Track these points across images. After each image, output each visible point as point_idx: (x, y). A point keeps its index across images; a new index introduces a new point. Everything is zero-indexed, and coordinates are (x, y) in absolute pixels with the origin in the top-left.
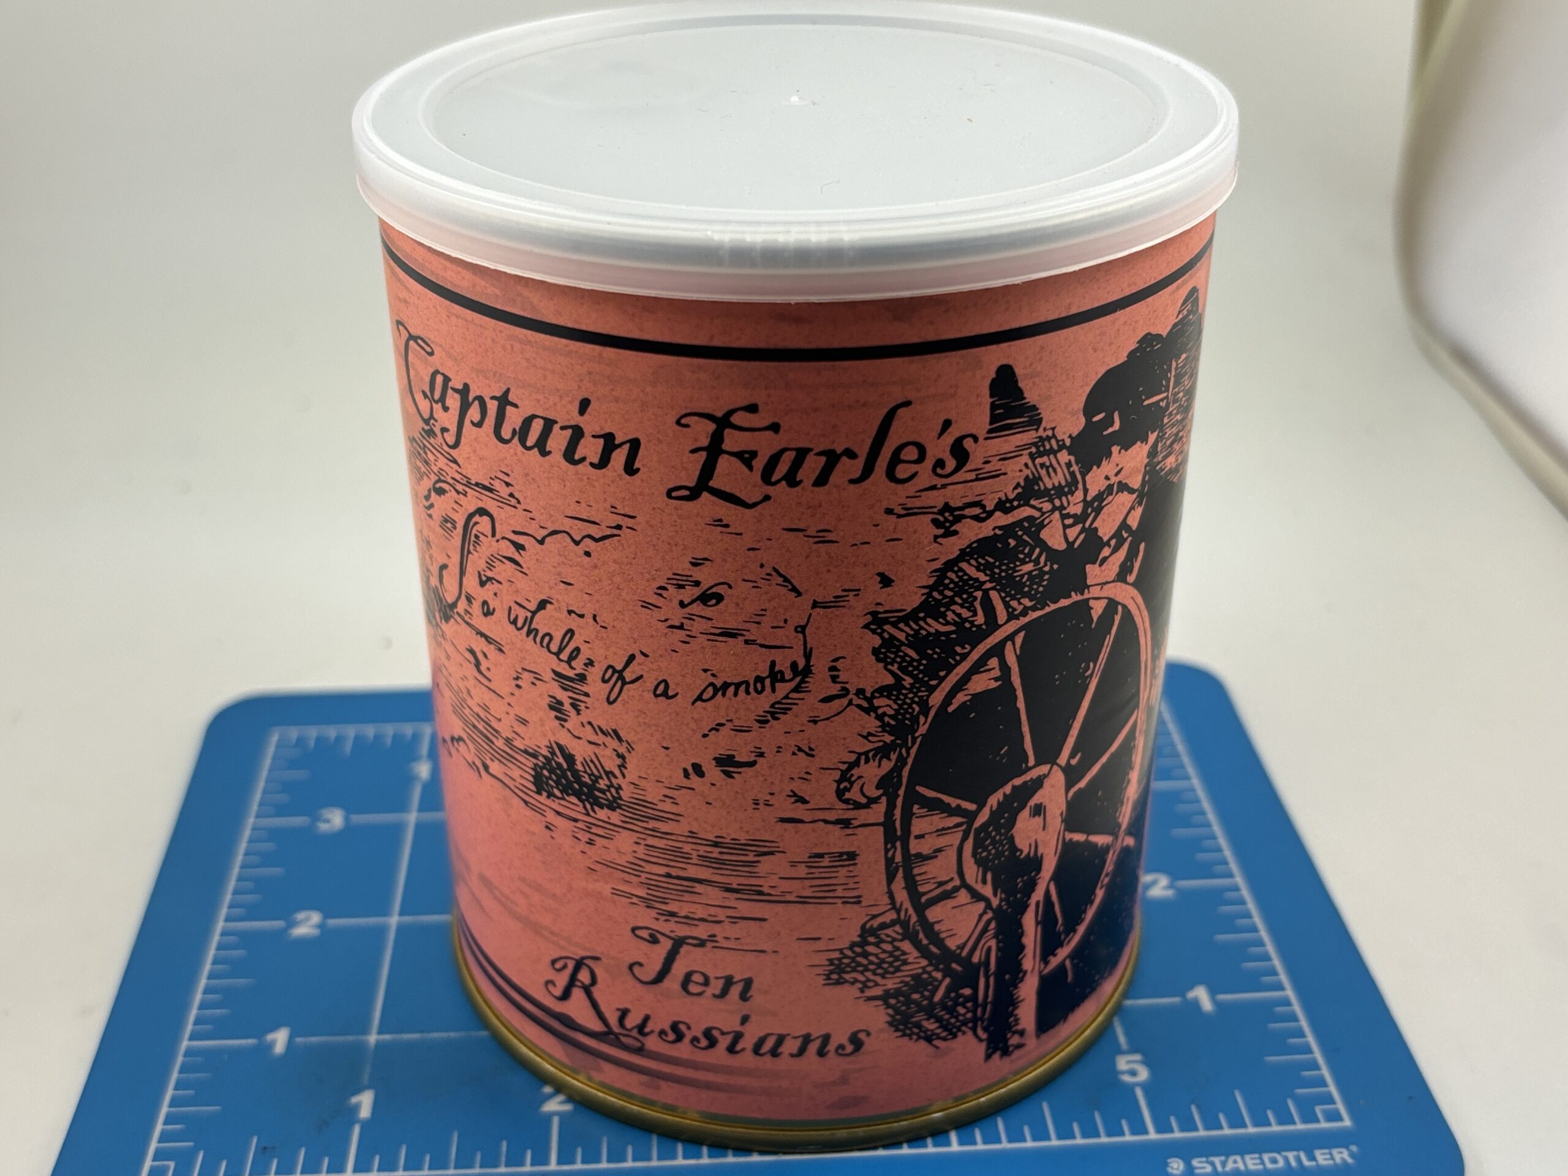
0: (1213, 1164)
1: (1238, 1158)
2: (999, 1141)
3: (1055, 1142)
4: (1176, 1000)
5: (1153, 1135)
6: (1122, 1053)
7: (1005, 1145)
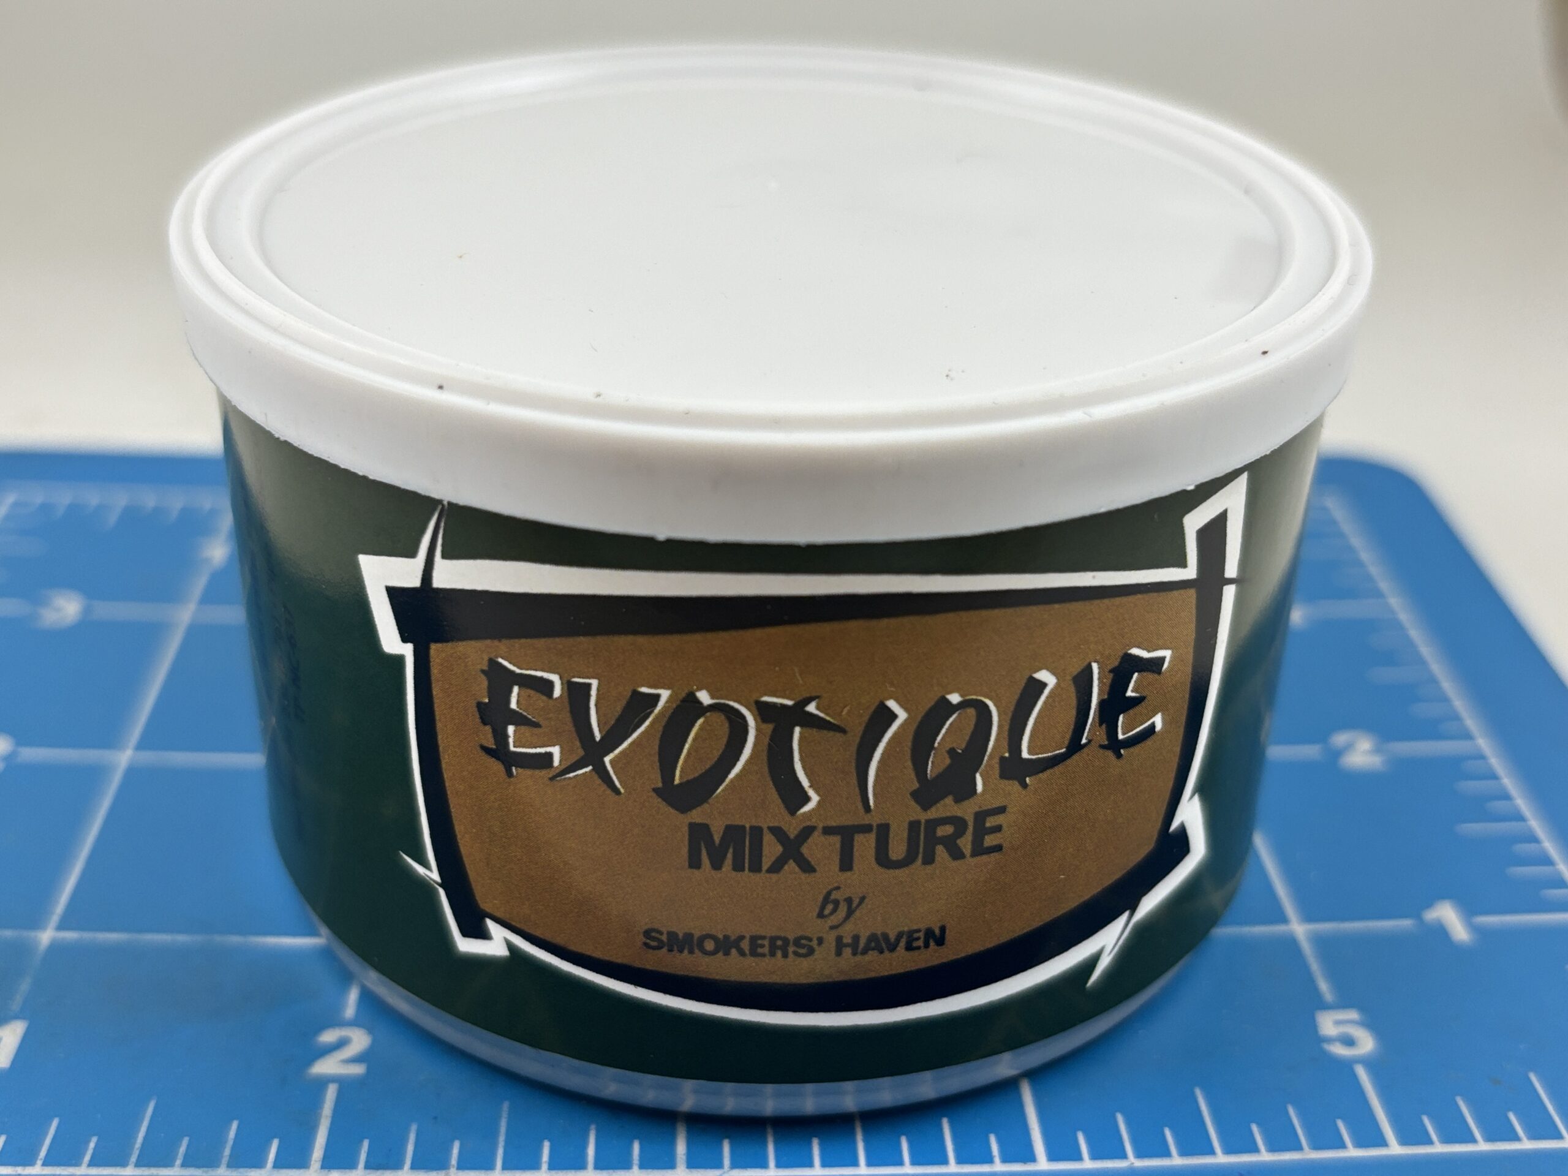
2: (1122, 1155)
3: (1221, 1158)
4: (1406, 923)
5: (1395, 1149)
6: (1326, 1007)
7: (1133, 1161)
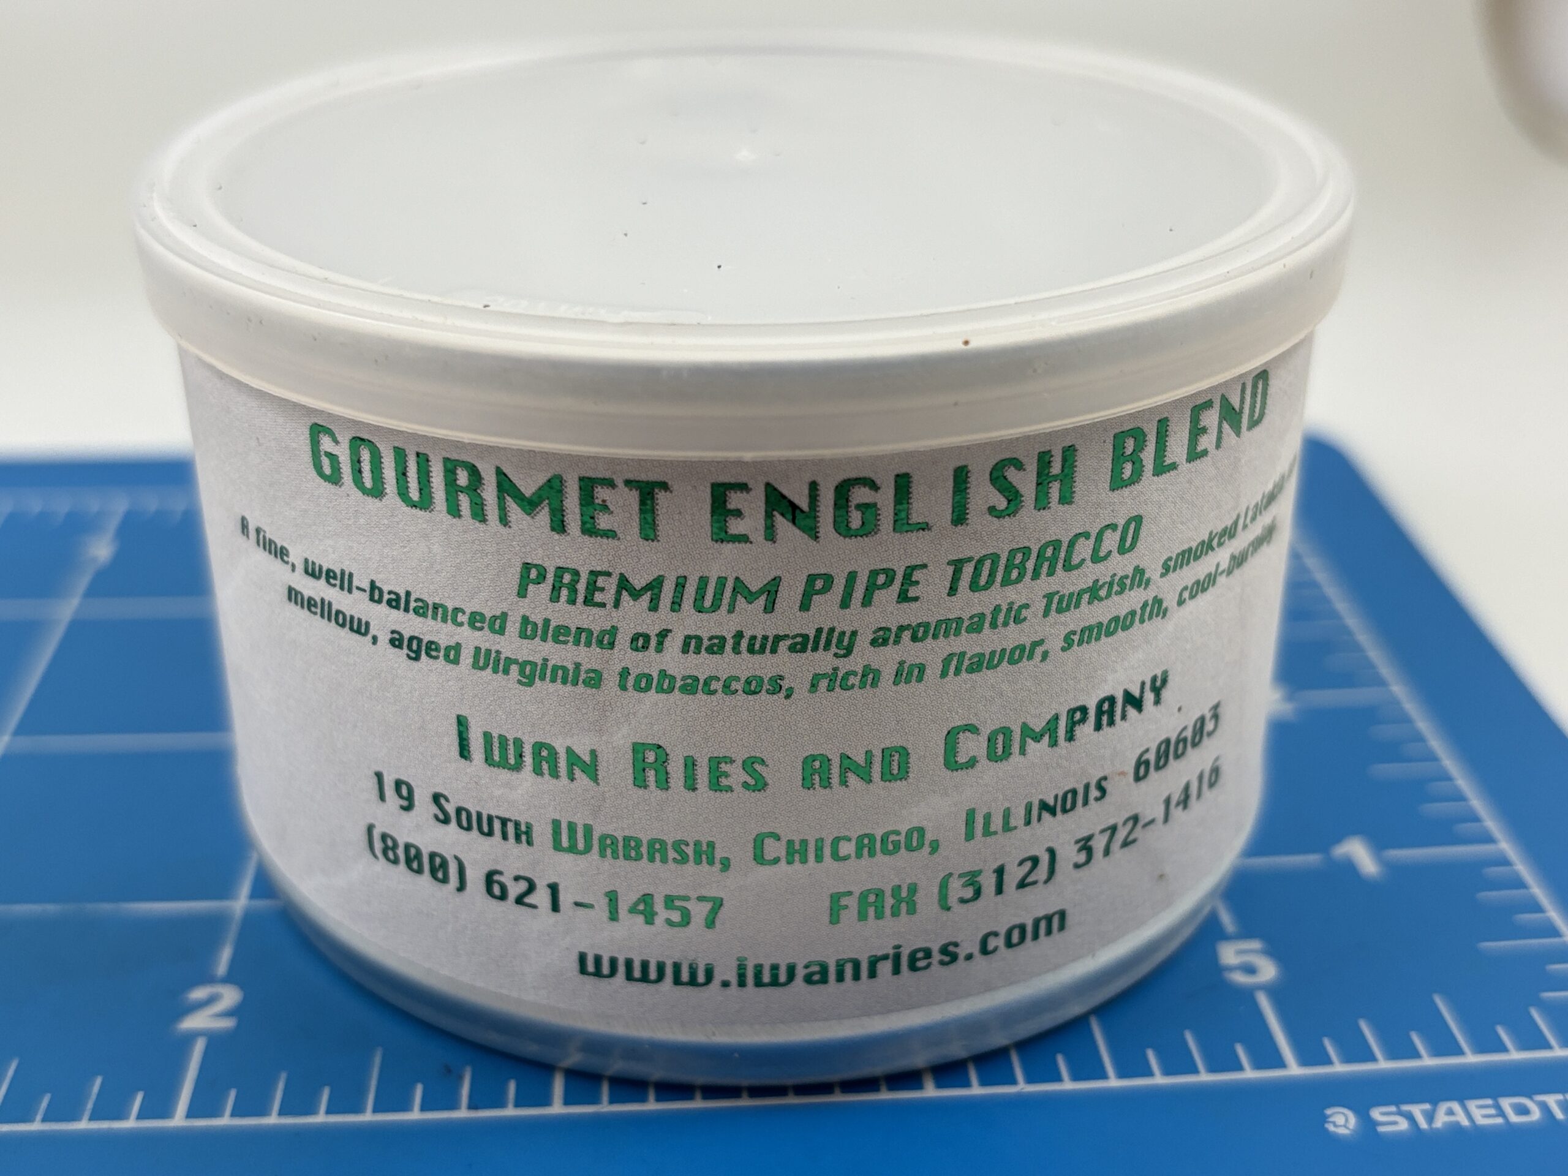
0: (1410, 1117)
1: (1456, 1106)
2: (1013, 1082)
3: (1114, 1082)
4: (1311, 859)
5: (1294, 1069)
6: (1226, 937)
7: (1023, 1087)
